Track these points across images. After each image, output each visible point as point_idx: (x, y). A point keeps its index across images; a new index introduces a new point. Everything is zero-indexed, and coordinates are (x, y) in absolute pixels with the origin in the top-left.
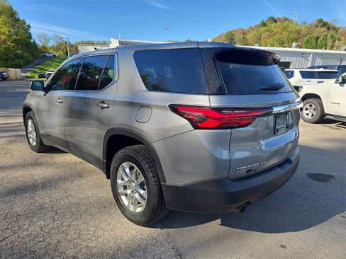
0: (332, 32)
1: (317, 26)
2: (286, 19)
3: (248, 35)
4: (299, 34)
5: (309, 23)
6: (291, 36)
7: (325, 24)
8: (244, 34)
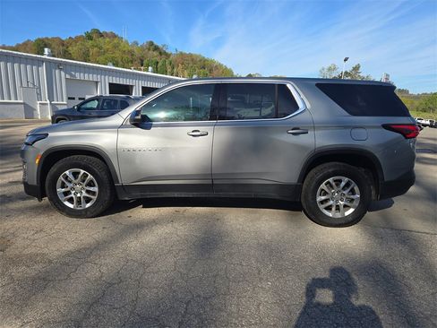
0: (164, 58)
1: (149, 50)
2: (115, 36)
3: (70, 48)
4: (132, 55)
5: (140, 44)
6: (125, 56)
7: (156, 48)
8: (63, 45)
